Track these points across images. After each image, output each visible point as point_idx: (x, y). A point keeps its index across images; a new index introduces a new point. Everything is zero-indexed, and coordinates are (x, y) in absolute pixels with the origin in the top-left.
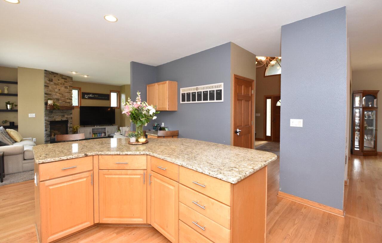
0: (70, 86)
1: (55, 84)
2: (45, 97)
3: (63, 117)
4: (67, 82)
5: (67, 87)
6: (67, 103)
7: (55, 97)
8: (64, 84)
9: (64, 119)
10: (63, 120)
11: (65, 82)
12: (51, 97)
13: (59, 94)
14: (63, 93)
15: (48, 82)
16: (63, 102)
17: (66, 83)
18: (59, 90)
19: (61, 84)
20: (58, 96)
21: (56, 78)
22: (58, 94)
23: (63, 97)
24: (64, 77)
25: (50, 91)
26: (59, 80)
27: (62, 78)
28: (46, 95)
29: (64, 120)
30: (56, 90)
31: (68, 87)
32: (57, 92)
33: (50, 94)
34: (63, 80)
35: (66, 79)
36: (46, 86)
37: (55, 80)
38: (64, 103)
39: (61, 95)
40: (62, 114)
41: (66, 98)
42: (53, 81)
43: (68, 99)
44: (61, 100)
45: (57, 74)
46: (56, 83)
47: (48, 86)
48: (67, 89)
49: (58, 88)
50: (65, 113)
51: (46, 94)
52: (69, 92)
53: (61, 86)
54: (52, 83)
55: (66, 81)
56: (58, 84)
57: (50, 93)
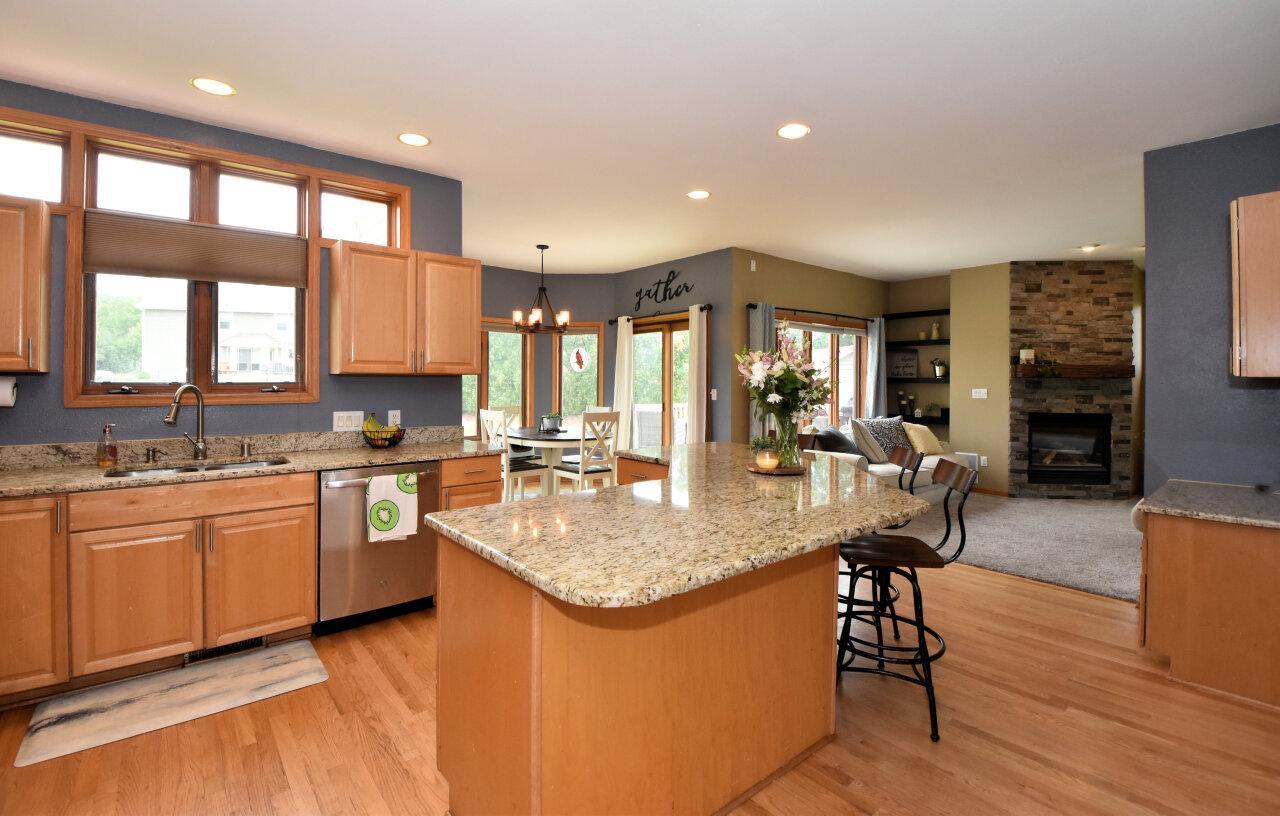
0: (1119, 295)
1: (1051, 297)
2: (1012, 340)
3: (1083, 403)
4: (1105, 282)
5: (1107, 299)
6: (1111, 353)
7: (1052, 337)
8: (1090, 291)
9: (1089, 409)
10: (1084, 411)
11: (1093, 282)
12: (1034, 340)
13: (1070, 325)
14: (1086, 323)
15: (1025, 295)
16: (1087, 351)
17: (1096, 287)
18: (1070, 313)
19: (1077, 292)
20: (1064, 332)
21: (1055, 277)
22: (1063, 328)
23: (1086, 336)
24: (1089, 268)
25: (1032, 321)
26: (1067, 282)
27: (1081, 273)
28: (1015, 336)
29: (1092, 411)
30: (1055, 316)
31: (1112, 300)
32: (1057, 323)
33: (1033, 331)
34: (1086, 280)
35: (1101, 273)
36: (1016, 309)
37: (1051, 285)
38: (1088, 355)
39: (1077, 330)
40: (1081, 392)
41: (1102, 336)
42: (1044, 290)
43: (1108, 340)
44: (1078, 346)
45: (1059, 263)
46: (1055, 291)
47: (1024, 308)
48: (1108, 304)
49: (1062, 309)
50: (1097, 388)
51: (1013, 331)
52: (1118, 313)
53: (1077, 299)
54: (1037, 296)
55: (1098, 278)
56: (1064, 296)
57: (1030, 327)
